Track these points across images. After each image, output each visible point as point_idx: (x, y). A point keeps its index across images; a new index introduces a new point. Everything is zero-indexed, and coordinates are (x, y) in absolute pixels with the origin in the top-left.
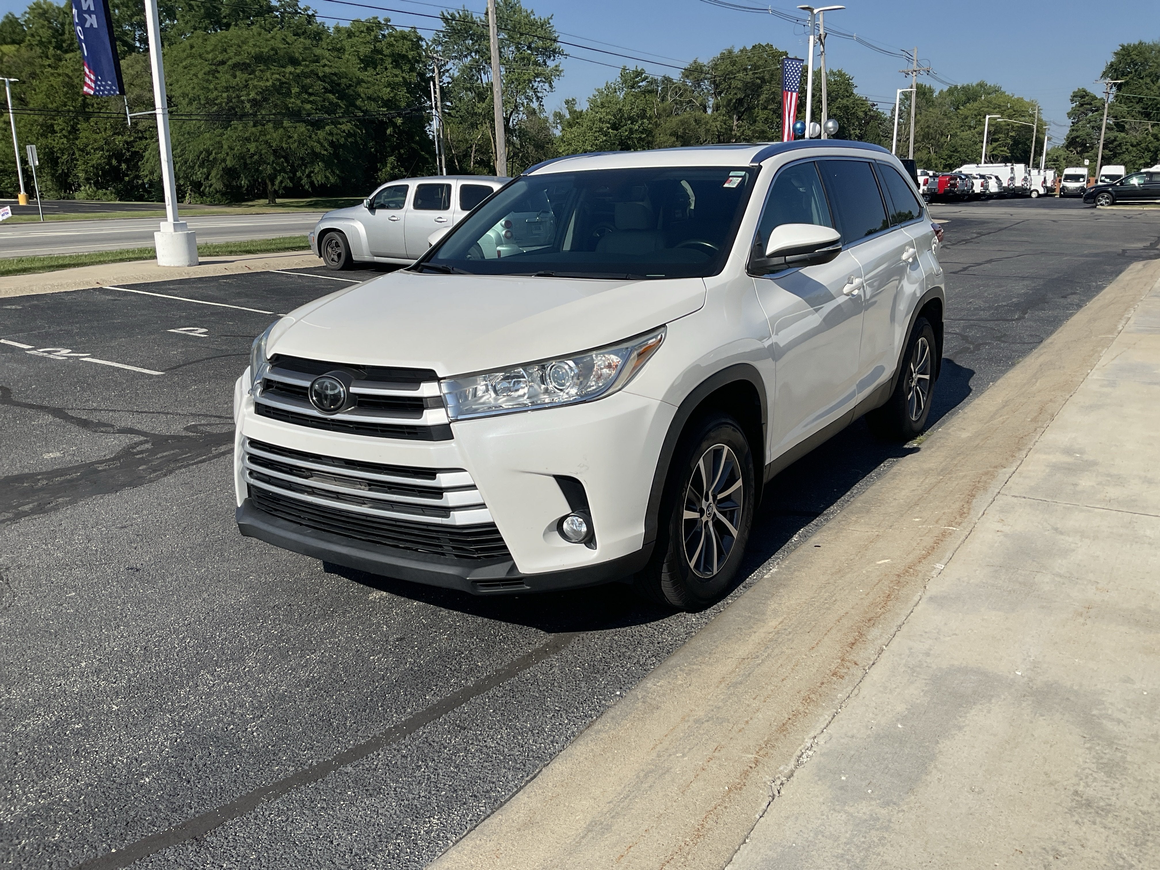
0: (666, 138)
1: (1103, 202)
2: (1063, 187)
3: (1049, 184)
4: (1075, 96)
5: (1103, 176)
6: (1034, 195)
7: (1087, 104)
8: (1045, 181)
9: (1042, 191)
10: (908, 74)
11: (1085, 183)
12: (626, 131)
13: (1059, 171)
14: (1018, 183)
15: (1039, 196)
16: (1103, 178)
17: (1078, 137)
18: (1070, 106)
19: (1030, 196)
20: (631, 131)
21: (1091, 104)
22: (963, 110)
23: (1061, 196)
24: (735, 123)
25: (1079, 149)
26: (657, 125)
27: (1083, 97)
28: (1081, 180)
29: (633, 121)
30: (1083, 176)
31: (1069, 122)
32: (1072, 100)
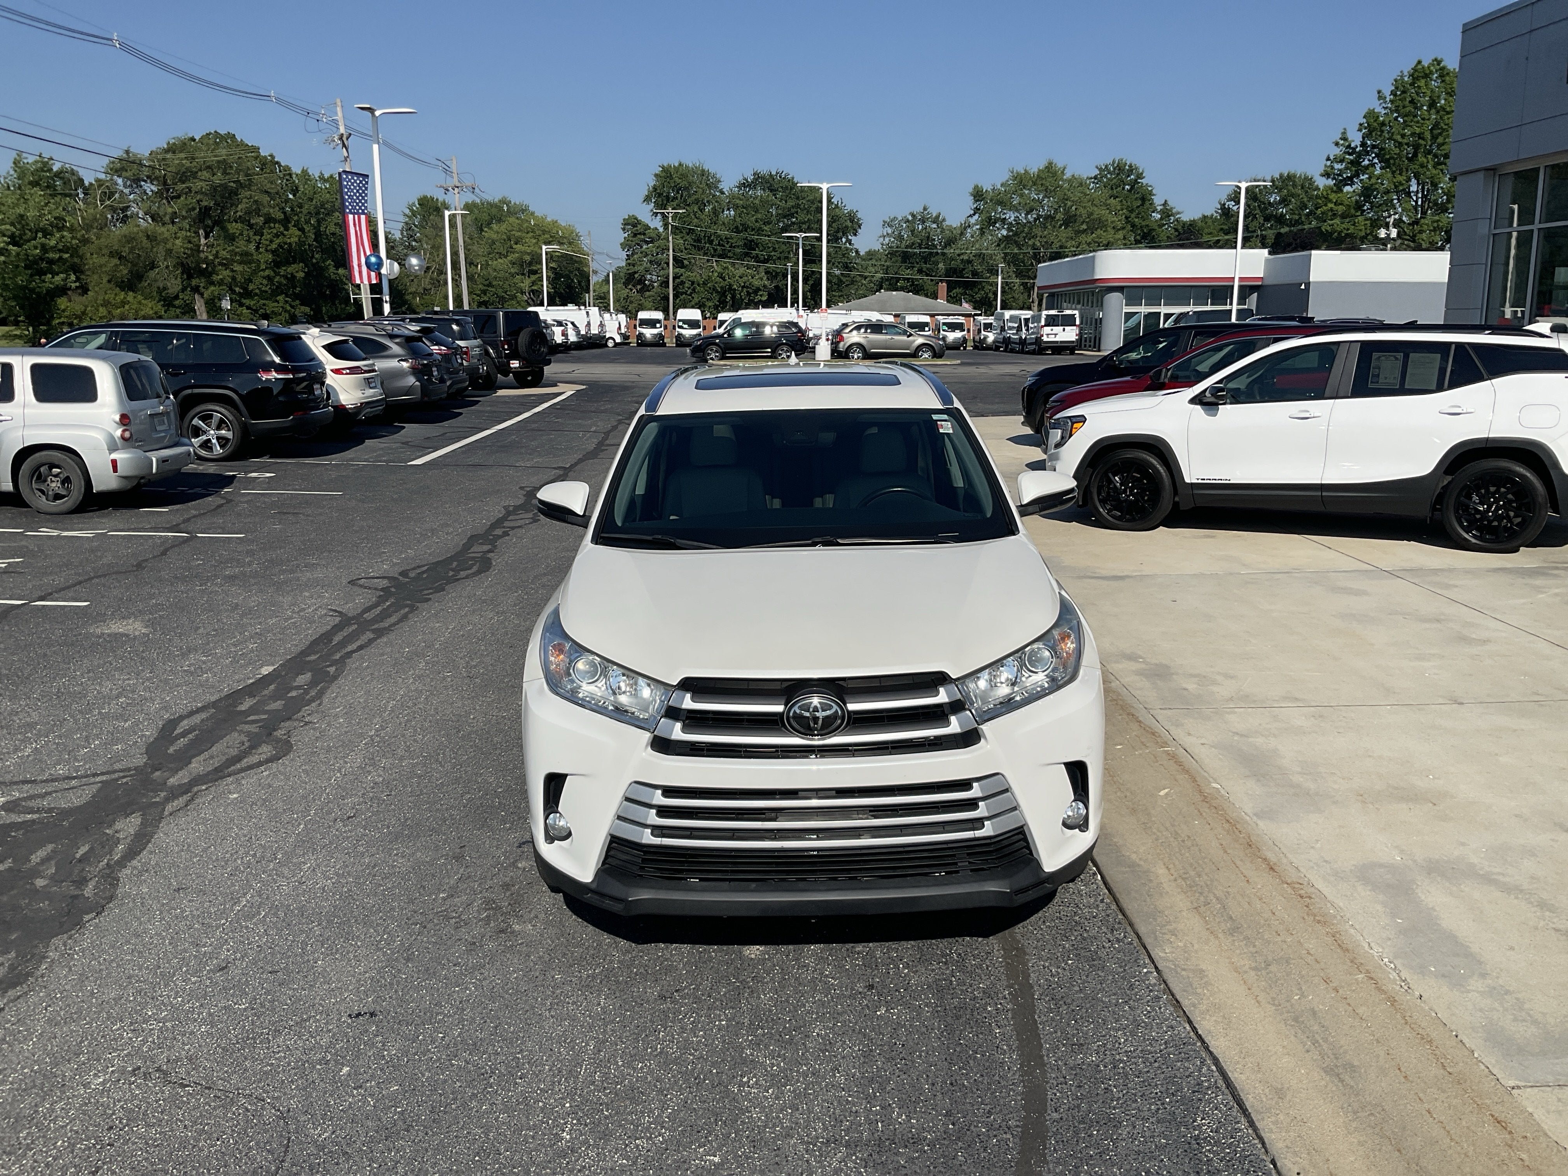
0: (103, 260)
1: (713, 356)
2: (640, 333)
3: (623, 331)
4: (626, 223)
5: (680, 320)
6: (610, 344)
7: (640, 234)
8: (619, 328)
9: (618, 339)
10: (448, 190)
11: (662, 329)
12: (36, 248)
13: (632, 315)
14: (595, 330)
15: (616, 345)
16: (681, 324)
17: (635, 273)
18: (621, 236)
19: (606, 346)
20: (44, 248)
21: (644, 234)
22: (488, 234)
23: (639, 345)
24: (203, 241)
25: (639, 287)
26: (85, 241)
27: (634, 226)
28: (658, 325)
29: (46, 233)
30: (659, 321)
31: (624, 255)
32: (624, 229)
